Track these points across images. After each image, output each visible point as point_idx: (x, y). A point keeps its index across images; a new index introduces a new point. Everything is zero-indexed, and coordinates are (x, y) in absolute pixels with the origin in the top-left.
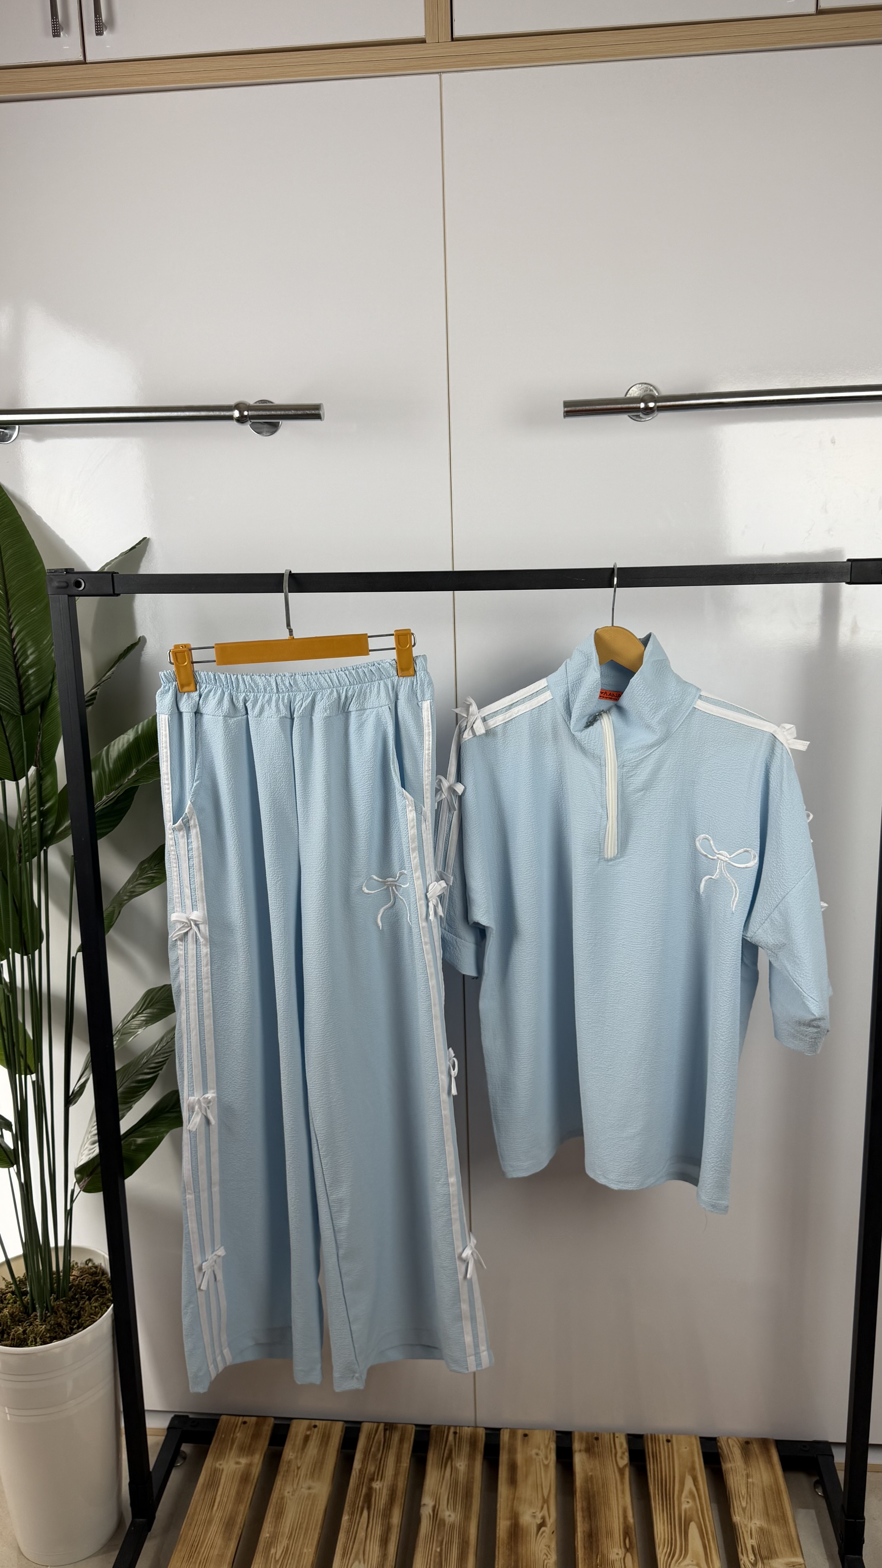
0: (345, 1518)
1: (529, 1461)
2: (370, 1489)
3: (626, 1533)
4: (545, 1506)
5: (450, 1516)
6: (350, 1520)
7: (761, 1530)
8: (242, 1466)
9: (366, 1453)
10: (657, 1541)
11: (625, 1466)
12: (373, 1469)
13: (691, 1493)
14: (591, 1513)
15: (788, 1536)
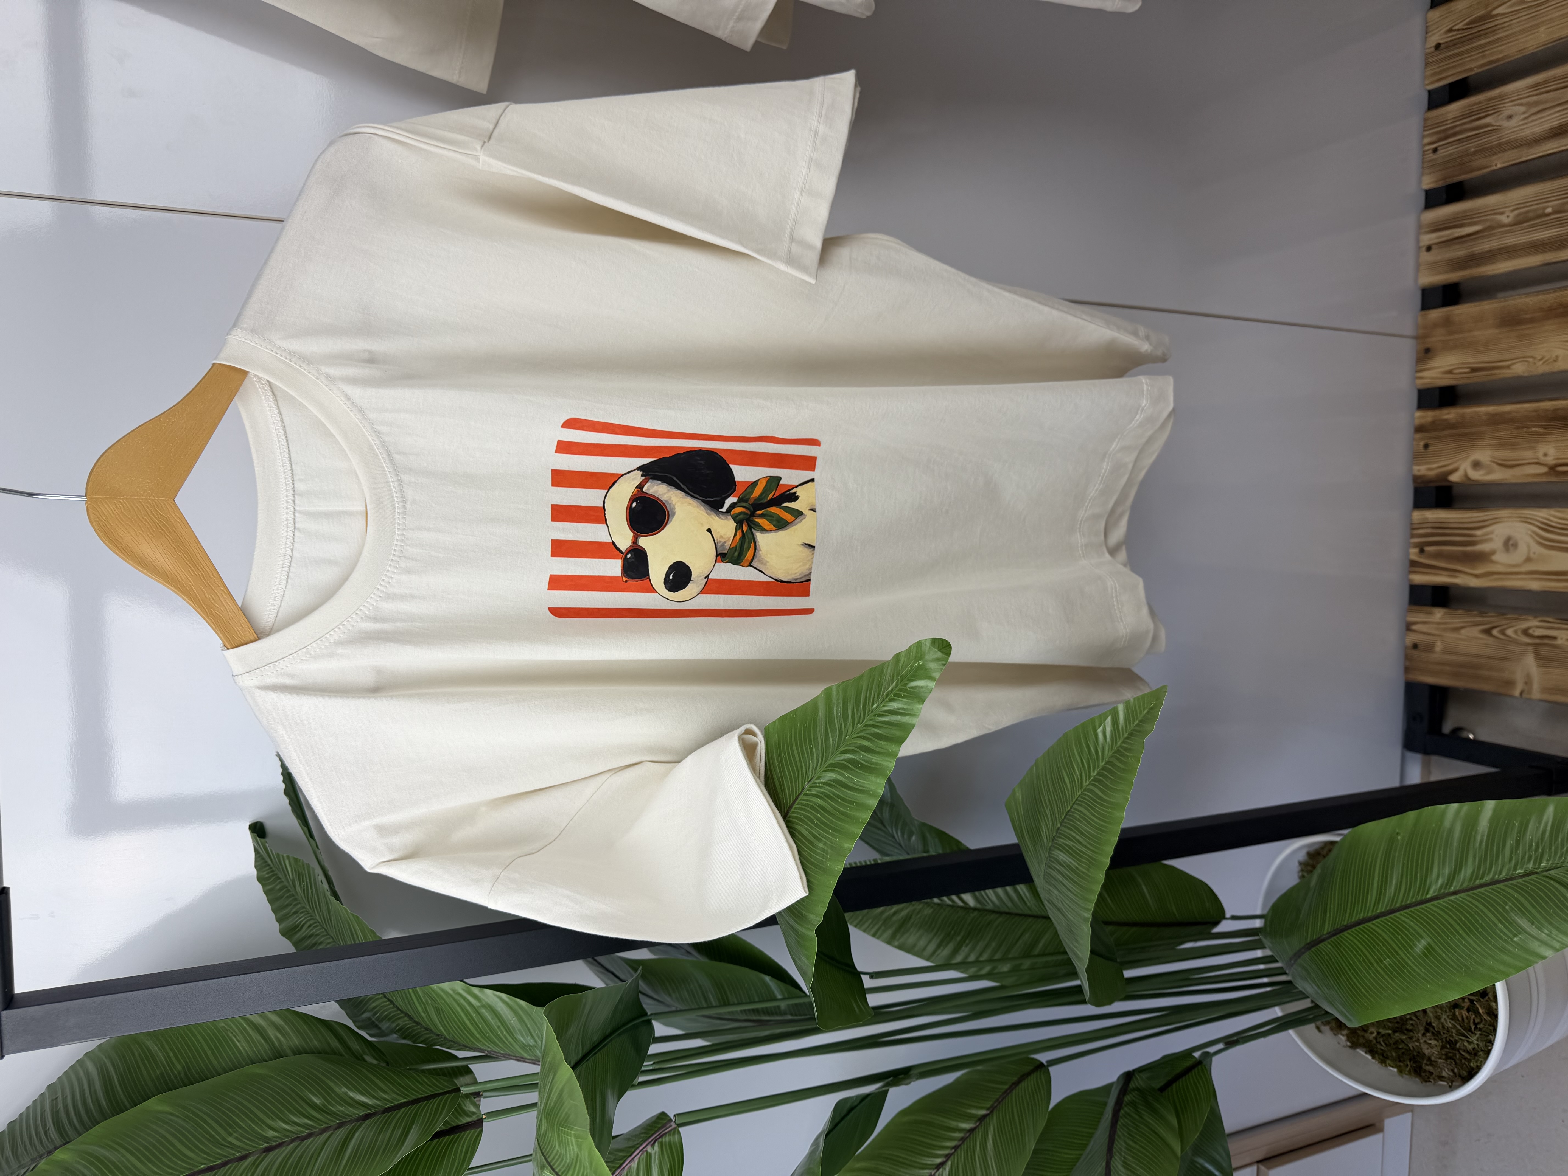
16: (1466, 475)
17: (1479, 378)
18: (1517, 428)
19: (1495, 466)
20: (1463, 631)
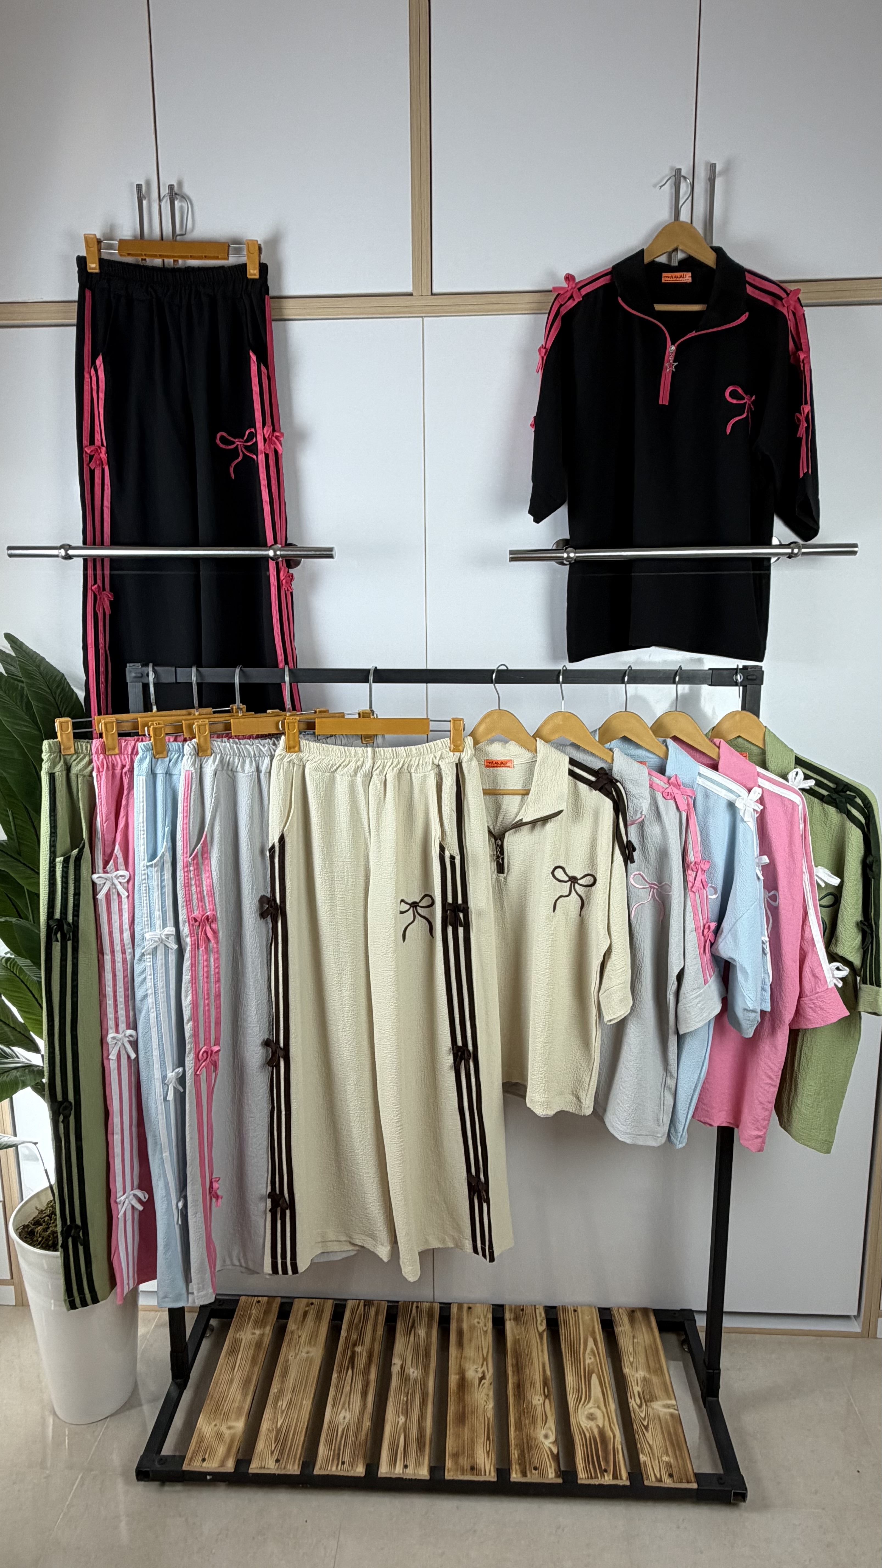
0: (335, 1375)
1: (472, 1328)
2: (353, 1353)
3: (545, 1384)
4: (485, 1363)
5: (413, 1372)
6: (339, 1377)
7: (645, 1379)
8: (256, 1337)
9: (350, 1324)
10: (568, 1389)
11: (544, 1331)
12: (355, 1337)
13: (592, 1351)
14: (519, 1369)
15: (665, 1384)
16: (553, 1443)
17: (493, 1435)
18: (524, 1415)
19: (547, 1425)
20: (651, 1443)
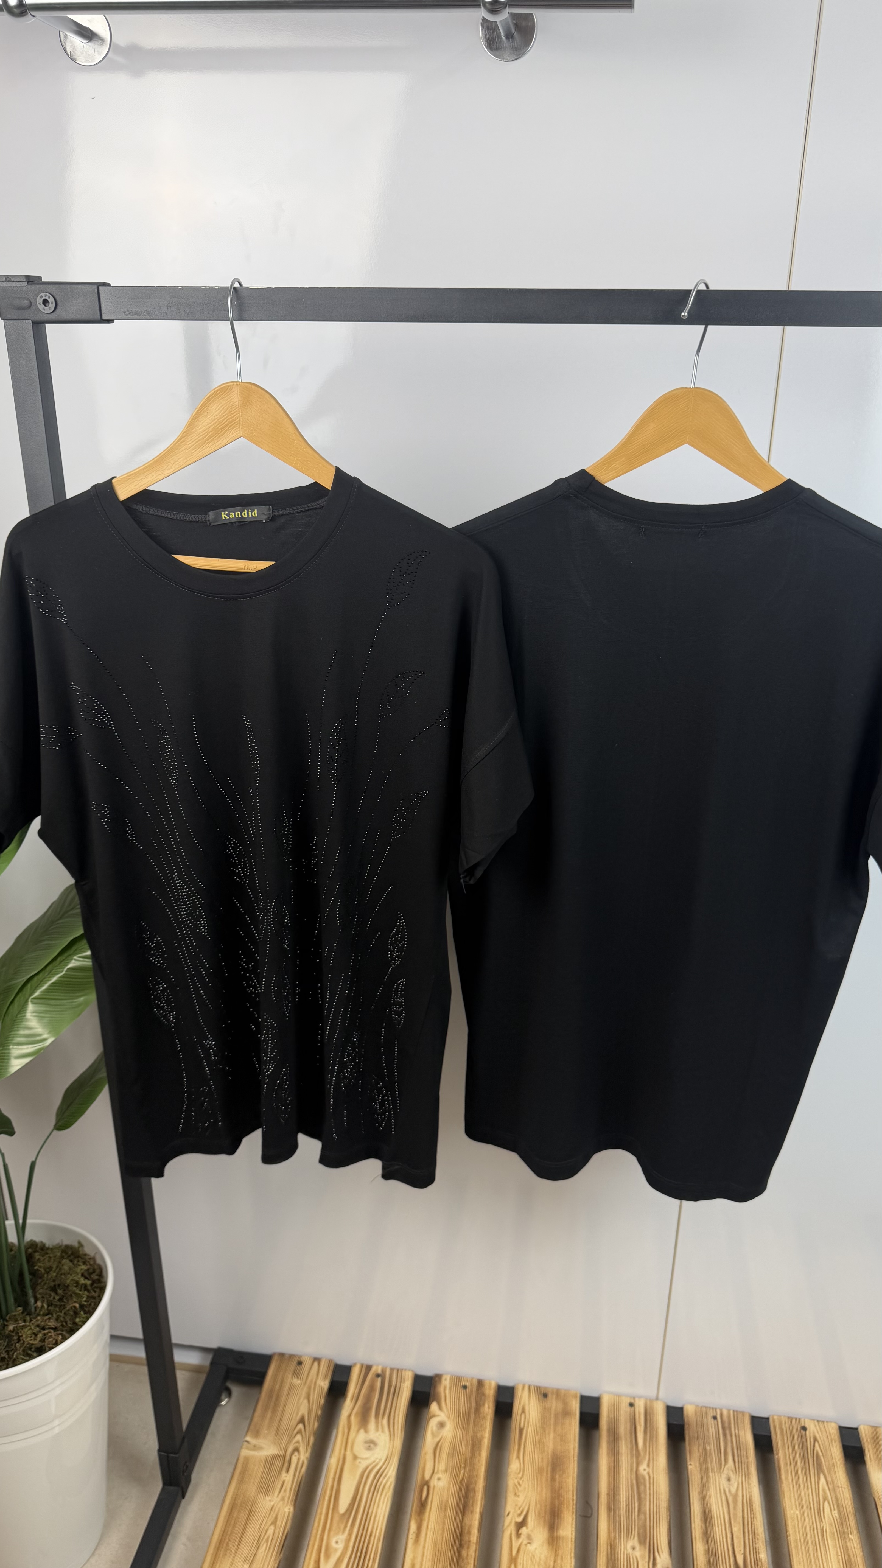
16: (434, 1416)
17: (514, 1434)
18: (466, 1460)
19: (437, 1439)
20: (306, 1401)
